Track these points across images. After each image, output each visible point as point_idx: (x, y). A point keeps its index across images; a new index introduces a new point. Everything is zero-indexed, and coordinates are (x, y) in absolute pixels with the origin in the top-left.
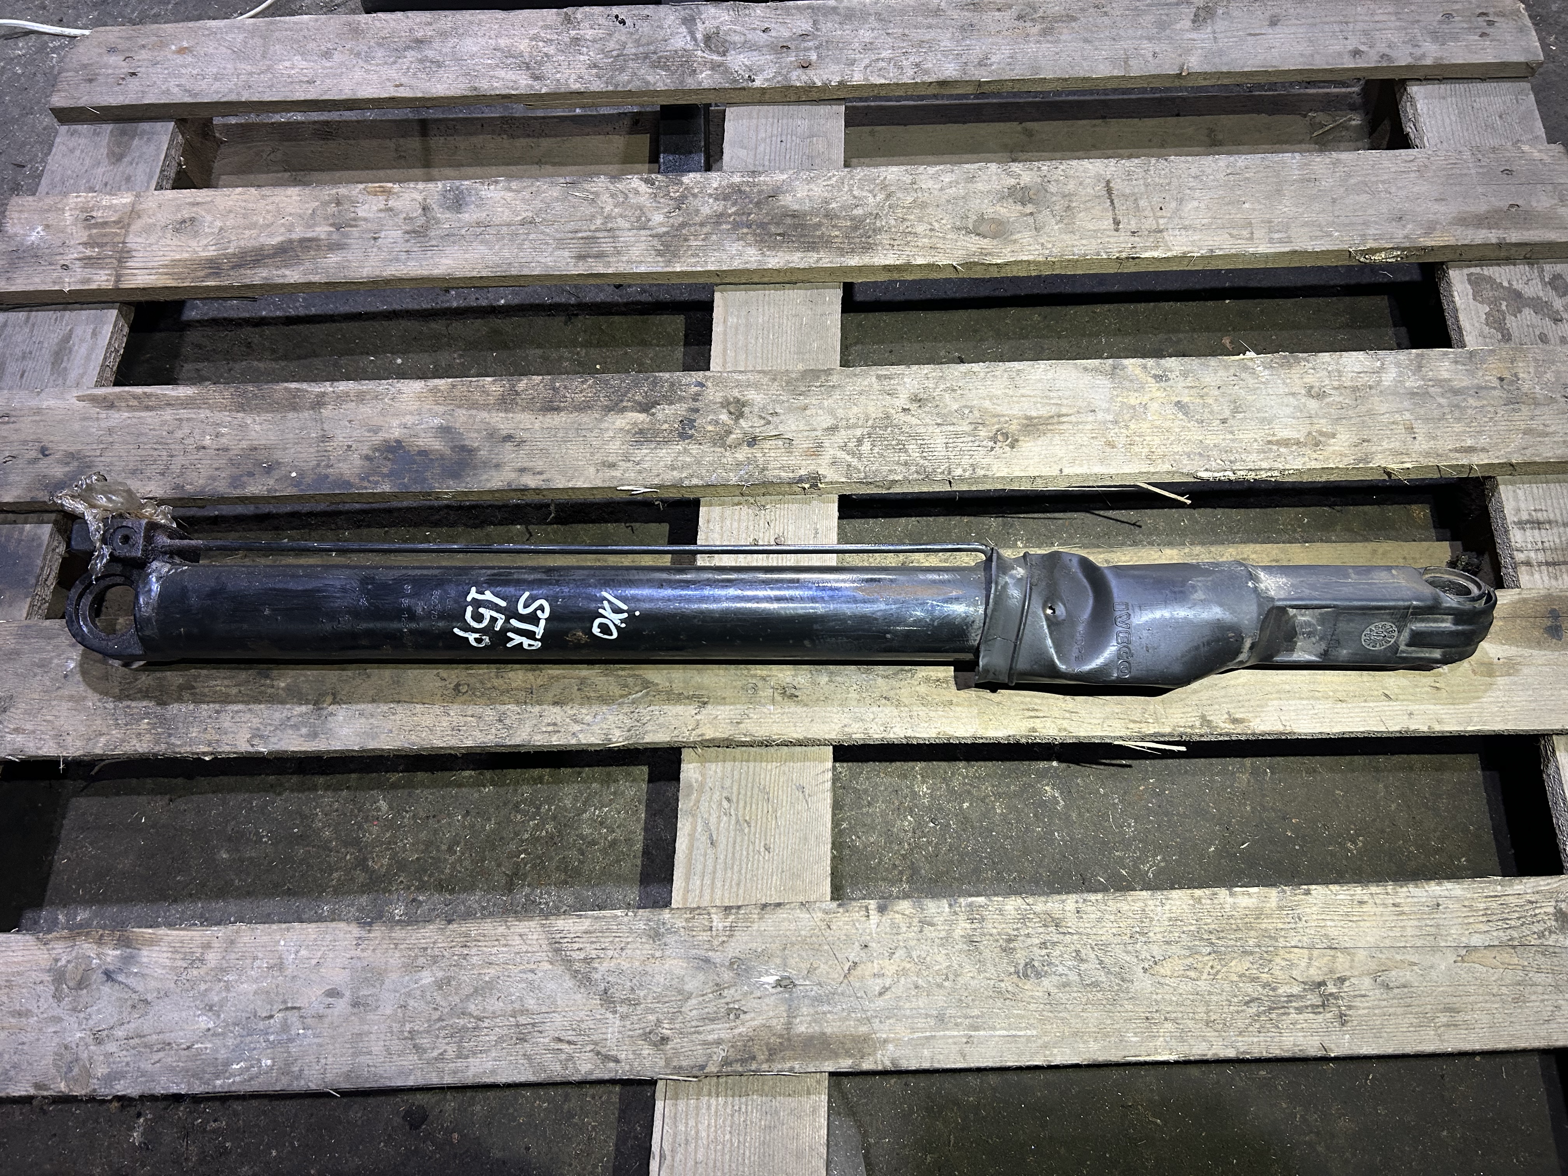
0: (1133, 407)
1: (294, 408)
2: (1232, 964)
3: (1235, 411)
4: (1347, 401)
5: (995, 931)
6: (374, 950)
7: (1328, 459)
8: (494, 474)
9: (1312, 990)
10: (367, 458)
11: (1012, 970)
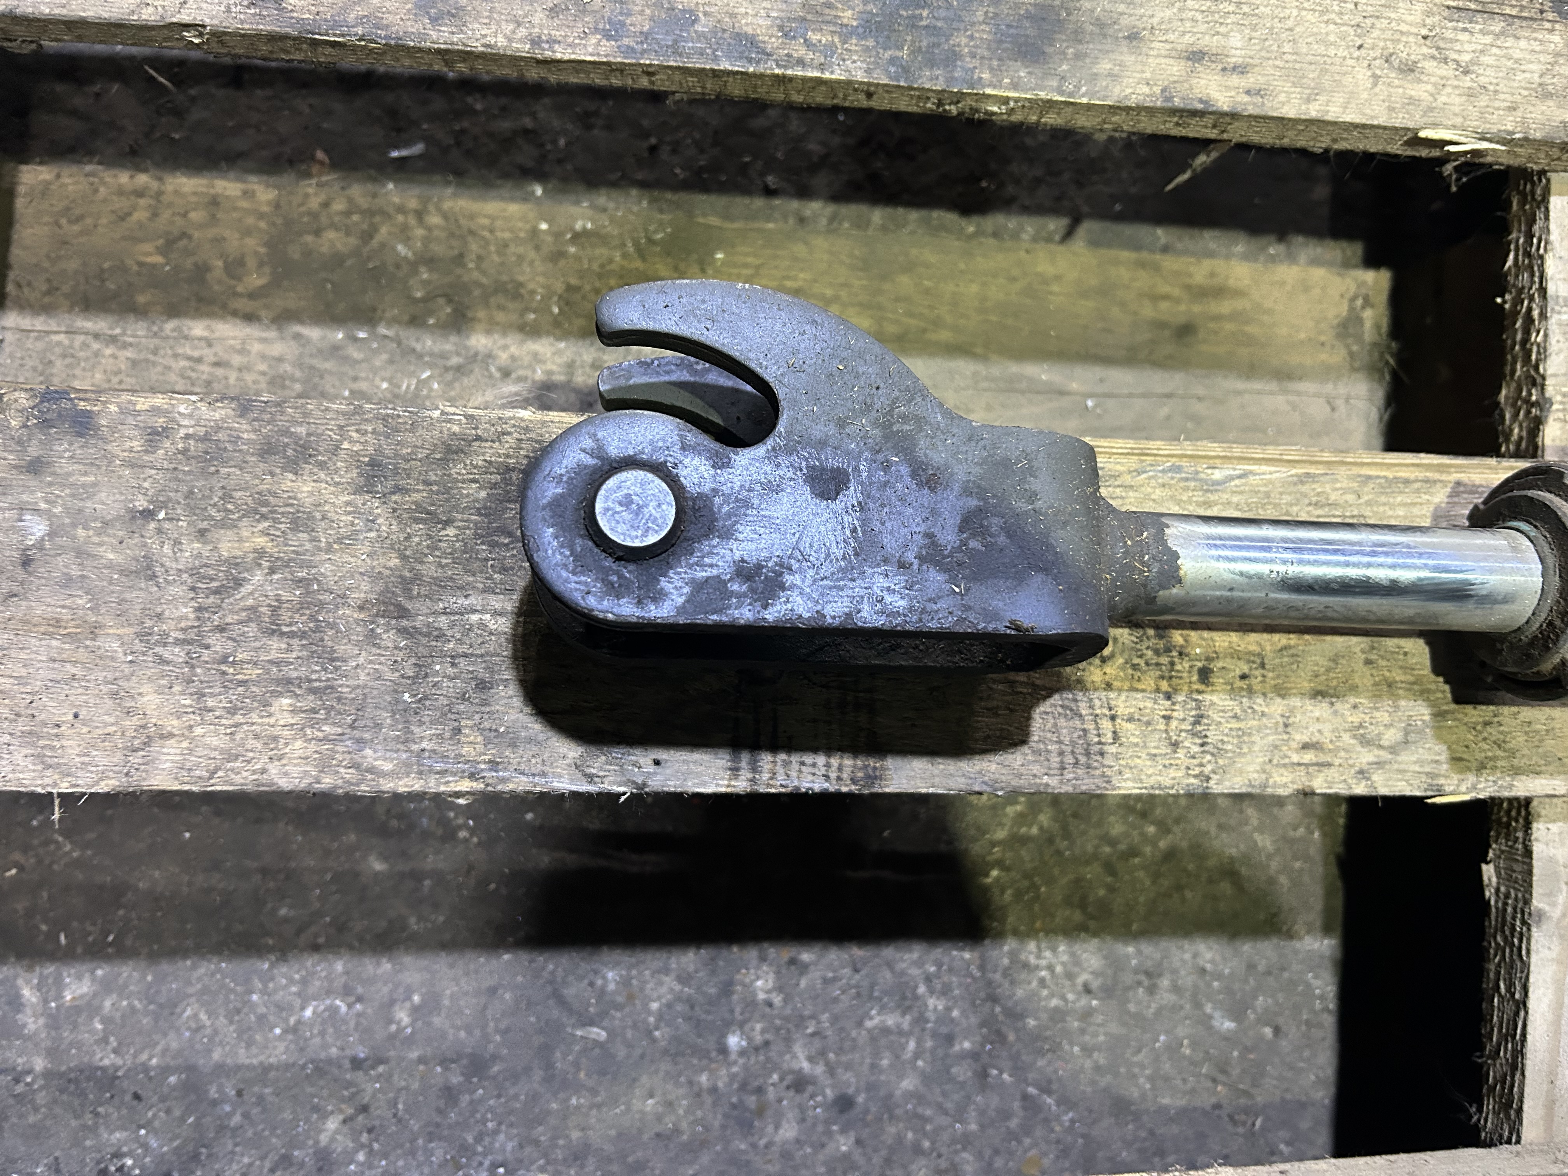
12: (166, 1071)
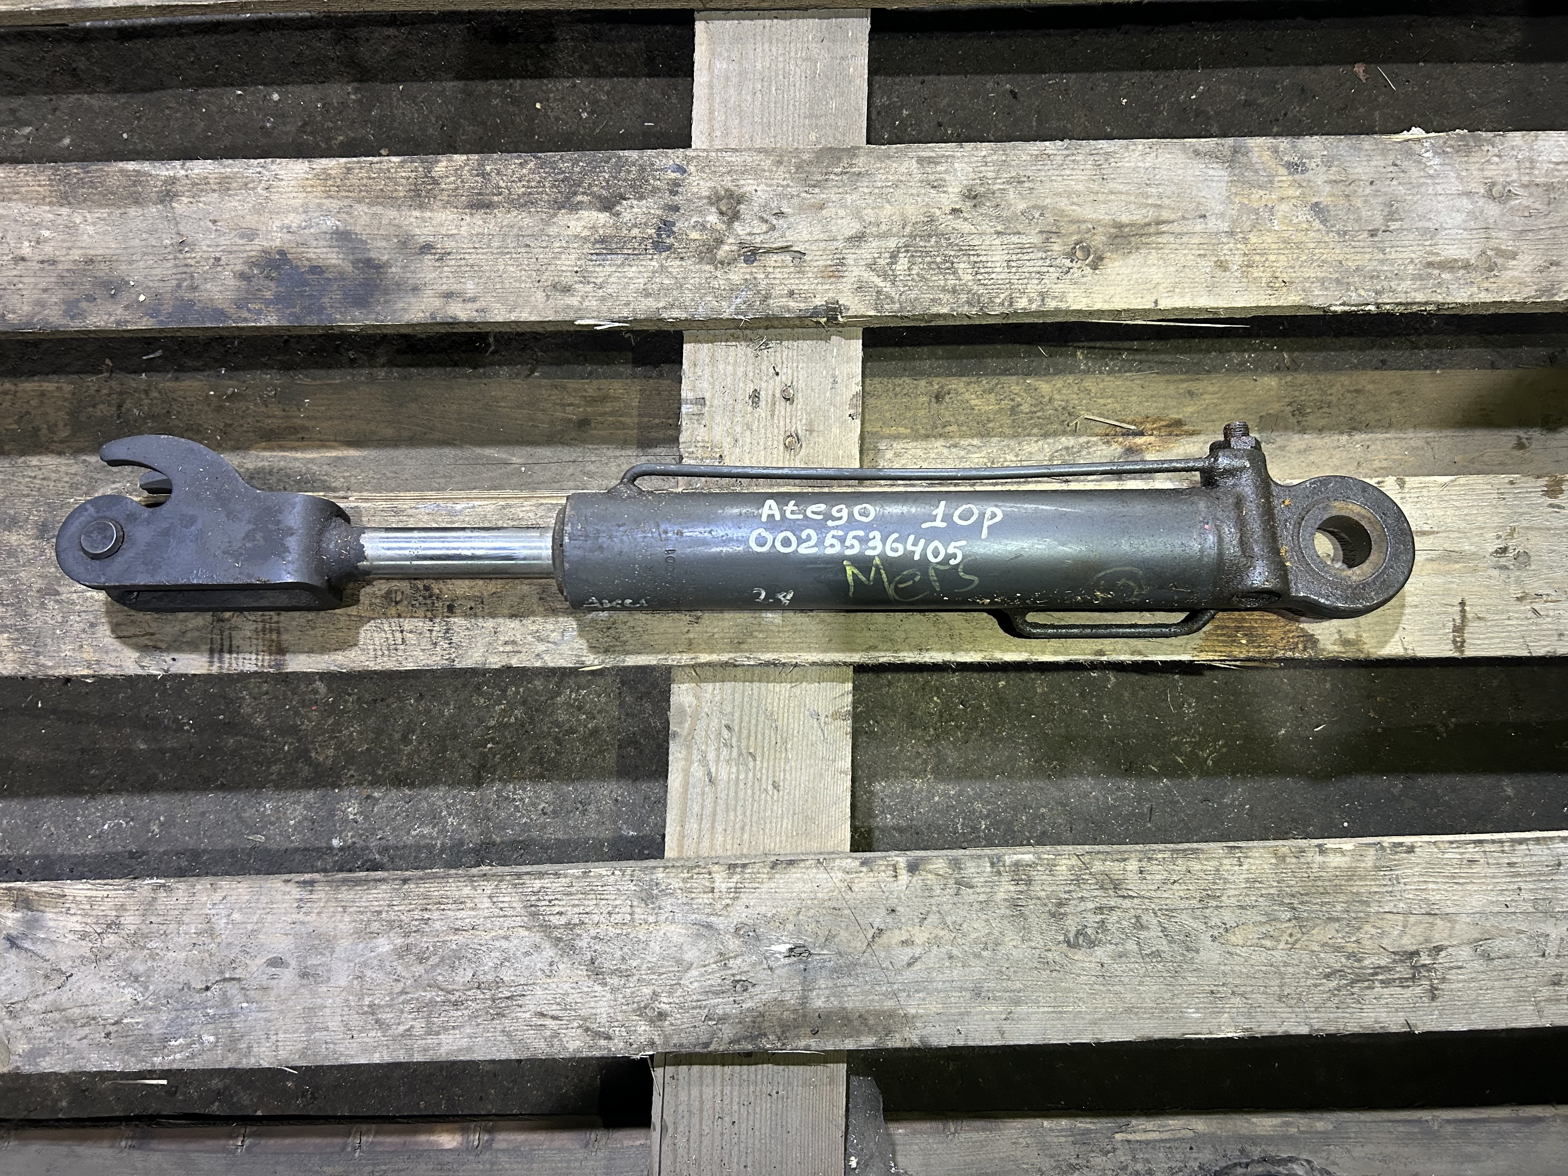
0: (1256, 211)
1: (137, 201)
2: (1314, 932)
3: (1391, 217)
4: (1537, 205)
5: (1043, 894)
6: (319, 913)
7: (1503, 289)
8: (413, 300)
9: (1402, 961)
10: (242, 276)
11: (1061, 938)
12: (35, 858)
